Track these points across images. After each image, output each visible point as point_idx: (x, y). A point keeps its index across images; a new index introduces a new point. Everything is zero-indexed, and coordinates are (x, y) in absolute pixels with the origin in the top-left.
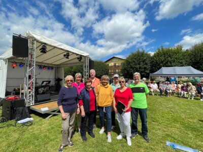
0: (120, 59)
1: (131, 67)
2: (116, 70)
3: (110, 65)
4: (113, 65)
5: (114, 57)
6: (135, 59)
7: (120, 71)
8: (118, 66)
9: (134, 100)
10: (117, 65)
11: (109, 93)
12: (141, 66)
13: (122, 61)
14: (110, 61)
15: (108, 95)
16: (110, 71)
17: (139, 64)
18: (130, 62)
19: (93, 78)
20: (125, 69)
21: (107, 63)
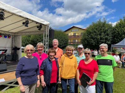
0: (80, 28)
1: (92, 38)
2: (75, 40)
3: (69, 35)
4: (72, 35)
5: (74, 27)
6: (96, 29)
7: (80, 41)
8: (78, 36)
9: (99, 72)
10: (77, 34)
11: (73, 64)
12: (102, 36)
13: (83, 31)
14: (70, 31)
15: (72, 67)
16: (69, 41)
17: (100, 35)
18: (90, 33)
19: (56, 48)
20: (85, 39)
21: (67, 33)
